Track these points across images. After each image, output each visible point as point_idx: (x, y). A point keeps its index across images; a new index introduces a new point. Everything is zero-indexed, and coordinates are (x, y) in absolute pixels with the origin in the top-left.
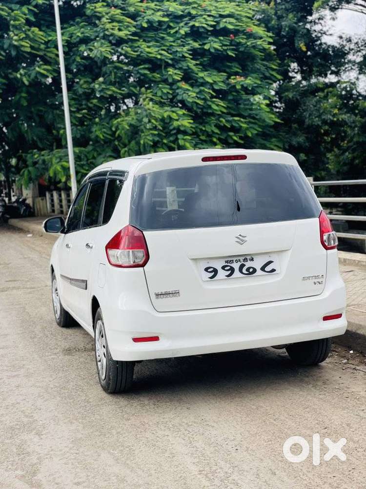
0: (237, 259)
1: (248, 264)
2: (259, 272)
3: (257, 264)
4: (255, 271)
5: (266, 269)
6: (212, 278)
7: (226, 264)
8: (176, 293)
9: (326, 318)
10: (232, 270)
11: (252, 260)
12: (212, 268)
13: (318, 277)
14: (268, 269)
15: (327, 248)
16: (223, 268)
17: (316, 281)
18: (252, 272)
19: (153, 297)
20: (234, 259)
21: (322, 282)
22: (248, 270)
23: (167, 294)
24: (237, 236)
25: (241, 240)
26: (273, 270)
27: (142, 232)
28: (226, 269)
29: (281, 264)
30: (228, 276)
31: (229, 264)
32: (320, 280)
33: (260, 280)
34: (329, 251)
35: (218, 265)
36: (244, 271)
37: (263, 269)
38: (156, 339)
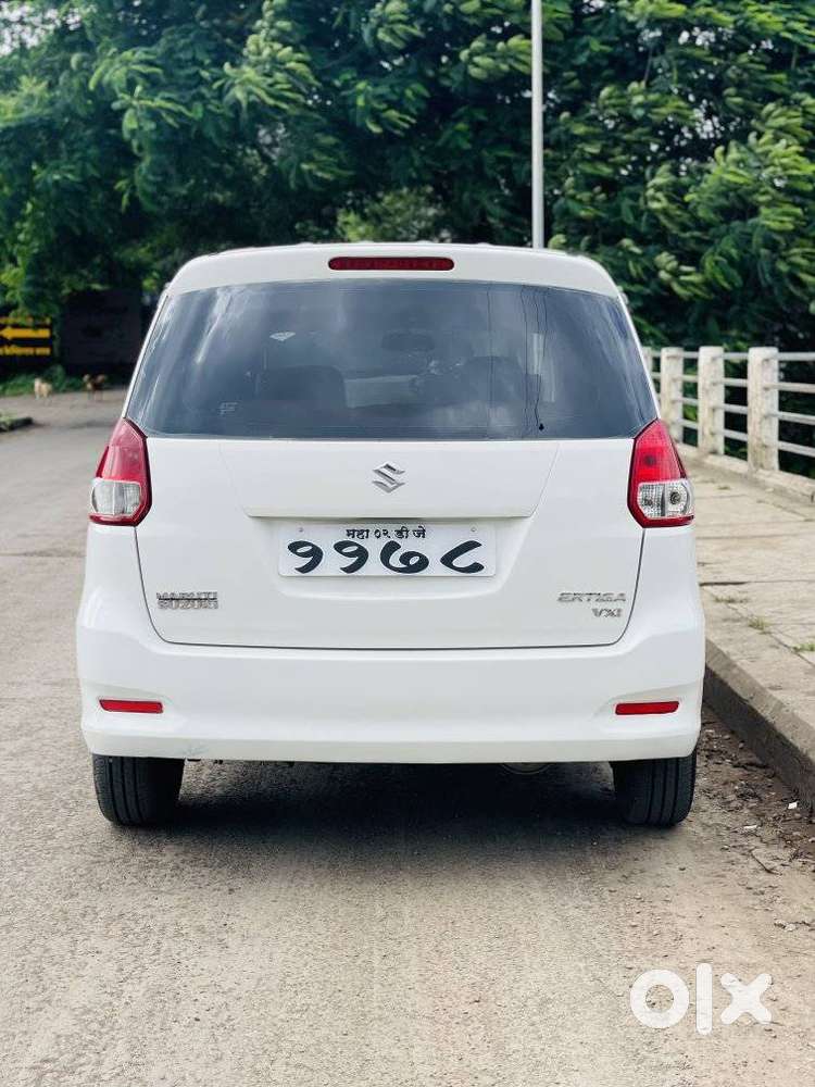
0: (381, 527)
1: (408, 544)
2: (436, 567)
3: (433, 546)
4: (423, 563)
5: (457, 562)
6: (305, 569)
7: (350, 539)
8: (206, 600)
9: (624, 709)
10: (362, 556)
11: (421, 533)
12: (309, 544)
13: (607, 598)
14: (461, 562)
15: (645, 523)
16: (339, 547)
17: (600, 606)
18: (414, 565)
19: (153, 602)
20: (372, 528)
21: (619, 611)
22: (405, 558)
23: (188, 600)
24: (378, 468)
25: (388, 477)
26: (476, 567)
27: (144, 437)
28: (345, 551)
29: (501, 554)
30: (349, 570)
31: (356, 540)
32: (612, 606)
33: (437, 590)
34: (650, 531)
35: (326, 540)
36: (395, 560)
37: (447, 560)
38: (154, 707)
